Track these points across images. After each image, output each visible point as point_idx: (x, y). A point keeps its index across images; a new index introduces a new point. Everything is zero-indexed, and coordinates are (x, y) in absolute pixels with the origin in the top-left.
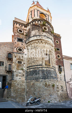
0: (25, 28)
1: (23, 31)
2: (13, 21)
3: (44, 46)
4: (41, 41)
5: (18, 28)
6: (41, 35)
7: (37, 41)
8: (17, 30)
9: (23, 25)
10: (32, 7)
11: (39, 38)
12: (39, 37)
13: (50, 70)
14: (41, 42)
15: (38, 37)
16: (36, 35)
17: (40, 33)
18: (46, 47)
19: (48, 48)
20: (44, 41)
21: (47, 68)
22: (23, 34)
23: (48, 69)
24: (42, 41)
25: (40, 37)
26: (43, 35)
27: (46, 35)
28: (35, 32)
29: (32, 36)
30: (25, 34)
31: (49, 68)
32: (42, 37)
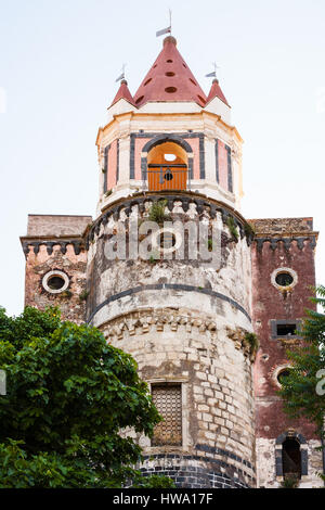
0: (82, 257)
1: (70, 278)
2: (22, 239)
3: (152, 346)
4: (135, 321)
5: (43, 268)
6: (141, 288)
7: (119, 324)
8: (41, 282)
9: (68, 243)
10: (106, 127)
11: (128, 309)
12: (128, 298)
13: (178, 468)
14: (138, 325)
15: (124, 299)
16: (118, 291)
17: (133, 275)
18: (164, 346)
19: (174, 346)
20: (149, 319)
21: (161, 456)
22: (69, 295)
23: (164, 462)
24: (142, 320)
25: (136, 299)
26: (150, 281)
27: (168, 277)
28: (113, 275)
29: (102, 298)
30: (78, 290)
31: (172, 456)
32: (143, 300)
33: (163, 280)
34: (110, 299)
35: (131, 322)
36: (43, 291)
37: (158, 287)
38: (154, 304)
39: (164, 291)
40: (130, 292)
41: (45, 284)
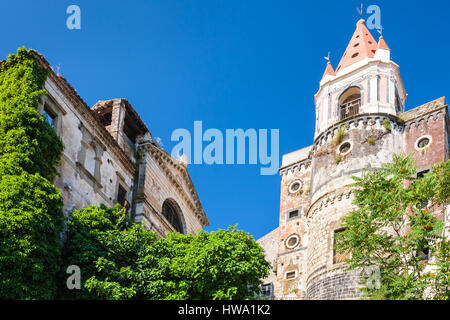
0: (307, 170)
1: (302, 182)
3: (336, 210)
4: (327, 199)
5: (289, 181)
6: (331, 179)
7: (320, 202)
8: (288, 189)
9: (301, 165)
11: (324, 193)
12: (324, 186)
15: (323, 188)
16: (321, 184)
17: (327, 173)
20: (334, 196)
21: (337, 268)
22: (301, 193)
23: (339, 271)
24: (330, 197)
25: (328, 186)
26: (335, 174)
27: (345, 168)
28: (319, 176)
30: (305, 188)
32: (332, 186)
33: (343, 171)
34: (317, 189)
35: (325, 199)
36: (290, 194)
37: (339, 176)
38: (337, 187)
39: (343, 177)
40: (326, 183)
41: (290, 191)
